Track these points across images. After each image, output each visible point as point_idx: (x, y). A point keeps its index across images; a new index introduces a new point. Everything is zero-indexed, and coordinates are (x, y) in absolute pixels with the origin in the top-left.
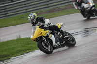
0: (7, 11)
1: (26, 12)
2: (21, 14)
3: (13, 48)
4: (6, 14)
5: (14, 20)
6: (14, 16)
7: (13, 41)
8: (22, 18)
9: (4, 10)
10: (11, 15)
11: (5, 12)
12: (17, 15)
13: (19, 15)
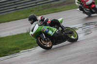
0: (16, 4)
1: (36, 5)
2: (31, 8)
3: (23, 42)
4: (15, 8)
5: (24, 13)
6: (24, 9)
7: (22, 35)
8: (31, 11)
9: (13, 4)
10: (21, 9)
11: (14, 5)
12: (26, 9)
13: (29, 8)
